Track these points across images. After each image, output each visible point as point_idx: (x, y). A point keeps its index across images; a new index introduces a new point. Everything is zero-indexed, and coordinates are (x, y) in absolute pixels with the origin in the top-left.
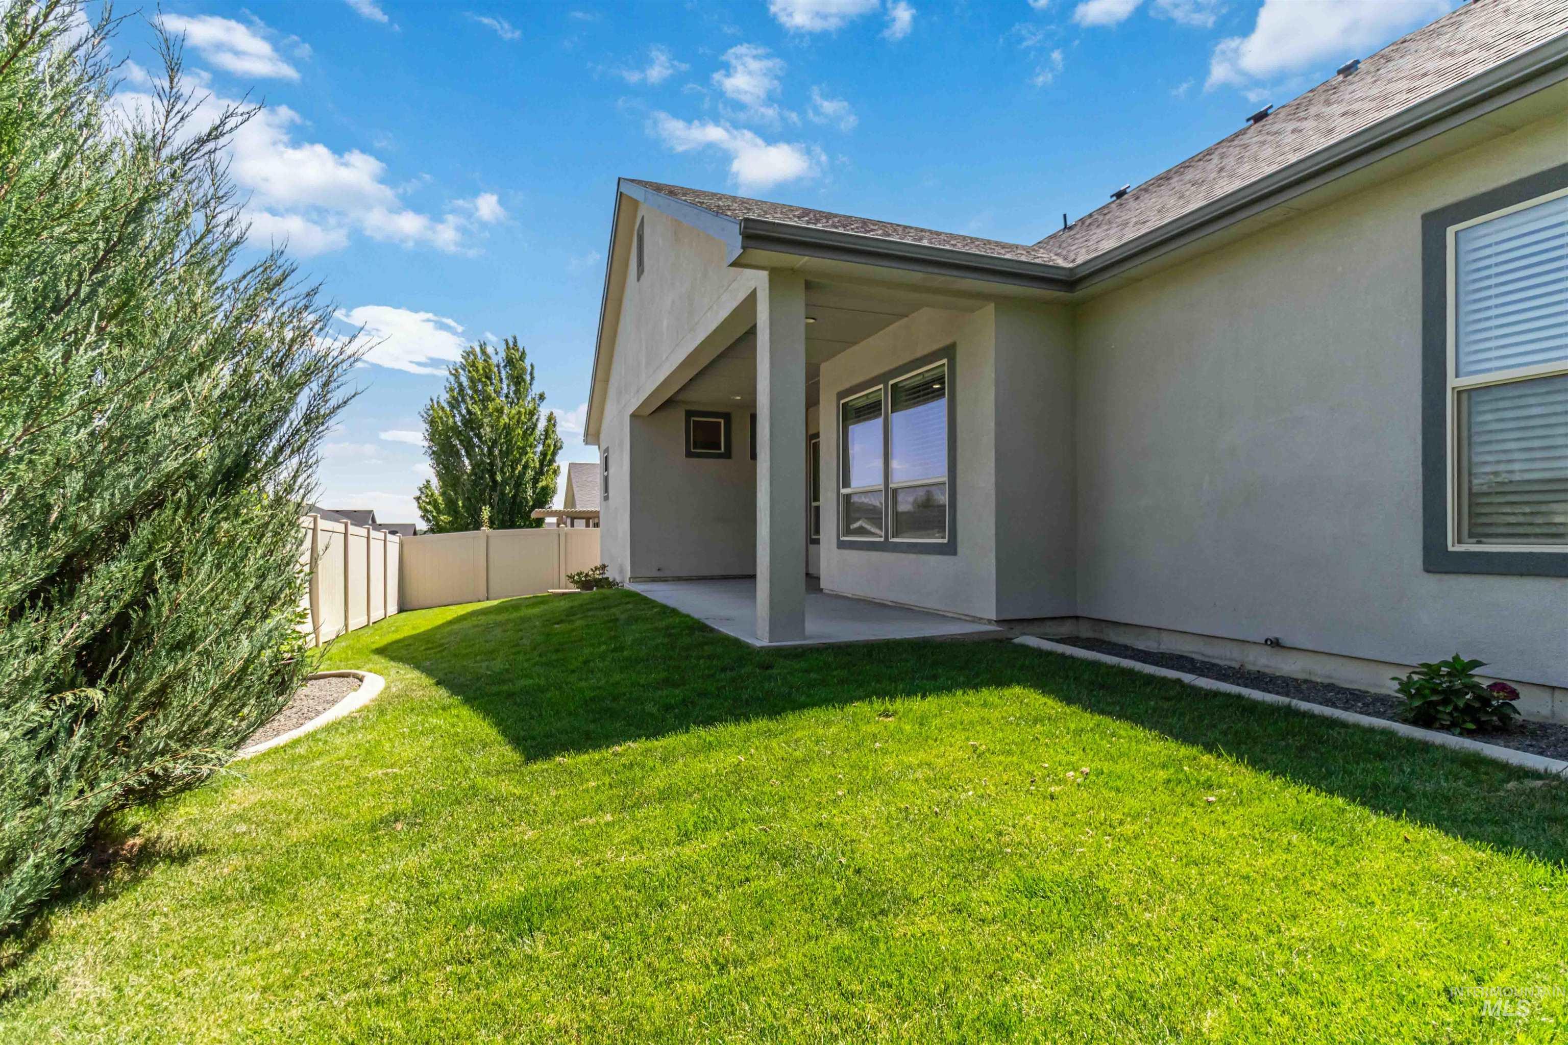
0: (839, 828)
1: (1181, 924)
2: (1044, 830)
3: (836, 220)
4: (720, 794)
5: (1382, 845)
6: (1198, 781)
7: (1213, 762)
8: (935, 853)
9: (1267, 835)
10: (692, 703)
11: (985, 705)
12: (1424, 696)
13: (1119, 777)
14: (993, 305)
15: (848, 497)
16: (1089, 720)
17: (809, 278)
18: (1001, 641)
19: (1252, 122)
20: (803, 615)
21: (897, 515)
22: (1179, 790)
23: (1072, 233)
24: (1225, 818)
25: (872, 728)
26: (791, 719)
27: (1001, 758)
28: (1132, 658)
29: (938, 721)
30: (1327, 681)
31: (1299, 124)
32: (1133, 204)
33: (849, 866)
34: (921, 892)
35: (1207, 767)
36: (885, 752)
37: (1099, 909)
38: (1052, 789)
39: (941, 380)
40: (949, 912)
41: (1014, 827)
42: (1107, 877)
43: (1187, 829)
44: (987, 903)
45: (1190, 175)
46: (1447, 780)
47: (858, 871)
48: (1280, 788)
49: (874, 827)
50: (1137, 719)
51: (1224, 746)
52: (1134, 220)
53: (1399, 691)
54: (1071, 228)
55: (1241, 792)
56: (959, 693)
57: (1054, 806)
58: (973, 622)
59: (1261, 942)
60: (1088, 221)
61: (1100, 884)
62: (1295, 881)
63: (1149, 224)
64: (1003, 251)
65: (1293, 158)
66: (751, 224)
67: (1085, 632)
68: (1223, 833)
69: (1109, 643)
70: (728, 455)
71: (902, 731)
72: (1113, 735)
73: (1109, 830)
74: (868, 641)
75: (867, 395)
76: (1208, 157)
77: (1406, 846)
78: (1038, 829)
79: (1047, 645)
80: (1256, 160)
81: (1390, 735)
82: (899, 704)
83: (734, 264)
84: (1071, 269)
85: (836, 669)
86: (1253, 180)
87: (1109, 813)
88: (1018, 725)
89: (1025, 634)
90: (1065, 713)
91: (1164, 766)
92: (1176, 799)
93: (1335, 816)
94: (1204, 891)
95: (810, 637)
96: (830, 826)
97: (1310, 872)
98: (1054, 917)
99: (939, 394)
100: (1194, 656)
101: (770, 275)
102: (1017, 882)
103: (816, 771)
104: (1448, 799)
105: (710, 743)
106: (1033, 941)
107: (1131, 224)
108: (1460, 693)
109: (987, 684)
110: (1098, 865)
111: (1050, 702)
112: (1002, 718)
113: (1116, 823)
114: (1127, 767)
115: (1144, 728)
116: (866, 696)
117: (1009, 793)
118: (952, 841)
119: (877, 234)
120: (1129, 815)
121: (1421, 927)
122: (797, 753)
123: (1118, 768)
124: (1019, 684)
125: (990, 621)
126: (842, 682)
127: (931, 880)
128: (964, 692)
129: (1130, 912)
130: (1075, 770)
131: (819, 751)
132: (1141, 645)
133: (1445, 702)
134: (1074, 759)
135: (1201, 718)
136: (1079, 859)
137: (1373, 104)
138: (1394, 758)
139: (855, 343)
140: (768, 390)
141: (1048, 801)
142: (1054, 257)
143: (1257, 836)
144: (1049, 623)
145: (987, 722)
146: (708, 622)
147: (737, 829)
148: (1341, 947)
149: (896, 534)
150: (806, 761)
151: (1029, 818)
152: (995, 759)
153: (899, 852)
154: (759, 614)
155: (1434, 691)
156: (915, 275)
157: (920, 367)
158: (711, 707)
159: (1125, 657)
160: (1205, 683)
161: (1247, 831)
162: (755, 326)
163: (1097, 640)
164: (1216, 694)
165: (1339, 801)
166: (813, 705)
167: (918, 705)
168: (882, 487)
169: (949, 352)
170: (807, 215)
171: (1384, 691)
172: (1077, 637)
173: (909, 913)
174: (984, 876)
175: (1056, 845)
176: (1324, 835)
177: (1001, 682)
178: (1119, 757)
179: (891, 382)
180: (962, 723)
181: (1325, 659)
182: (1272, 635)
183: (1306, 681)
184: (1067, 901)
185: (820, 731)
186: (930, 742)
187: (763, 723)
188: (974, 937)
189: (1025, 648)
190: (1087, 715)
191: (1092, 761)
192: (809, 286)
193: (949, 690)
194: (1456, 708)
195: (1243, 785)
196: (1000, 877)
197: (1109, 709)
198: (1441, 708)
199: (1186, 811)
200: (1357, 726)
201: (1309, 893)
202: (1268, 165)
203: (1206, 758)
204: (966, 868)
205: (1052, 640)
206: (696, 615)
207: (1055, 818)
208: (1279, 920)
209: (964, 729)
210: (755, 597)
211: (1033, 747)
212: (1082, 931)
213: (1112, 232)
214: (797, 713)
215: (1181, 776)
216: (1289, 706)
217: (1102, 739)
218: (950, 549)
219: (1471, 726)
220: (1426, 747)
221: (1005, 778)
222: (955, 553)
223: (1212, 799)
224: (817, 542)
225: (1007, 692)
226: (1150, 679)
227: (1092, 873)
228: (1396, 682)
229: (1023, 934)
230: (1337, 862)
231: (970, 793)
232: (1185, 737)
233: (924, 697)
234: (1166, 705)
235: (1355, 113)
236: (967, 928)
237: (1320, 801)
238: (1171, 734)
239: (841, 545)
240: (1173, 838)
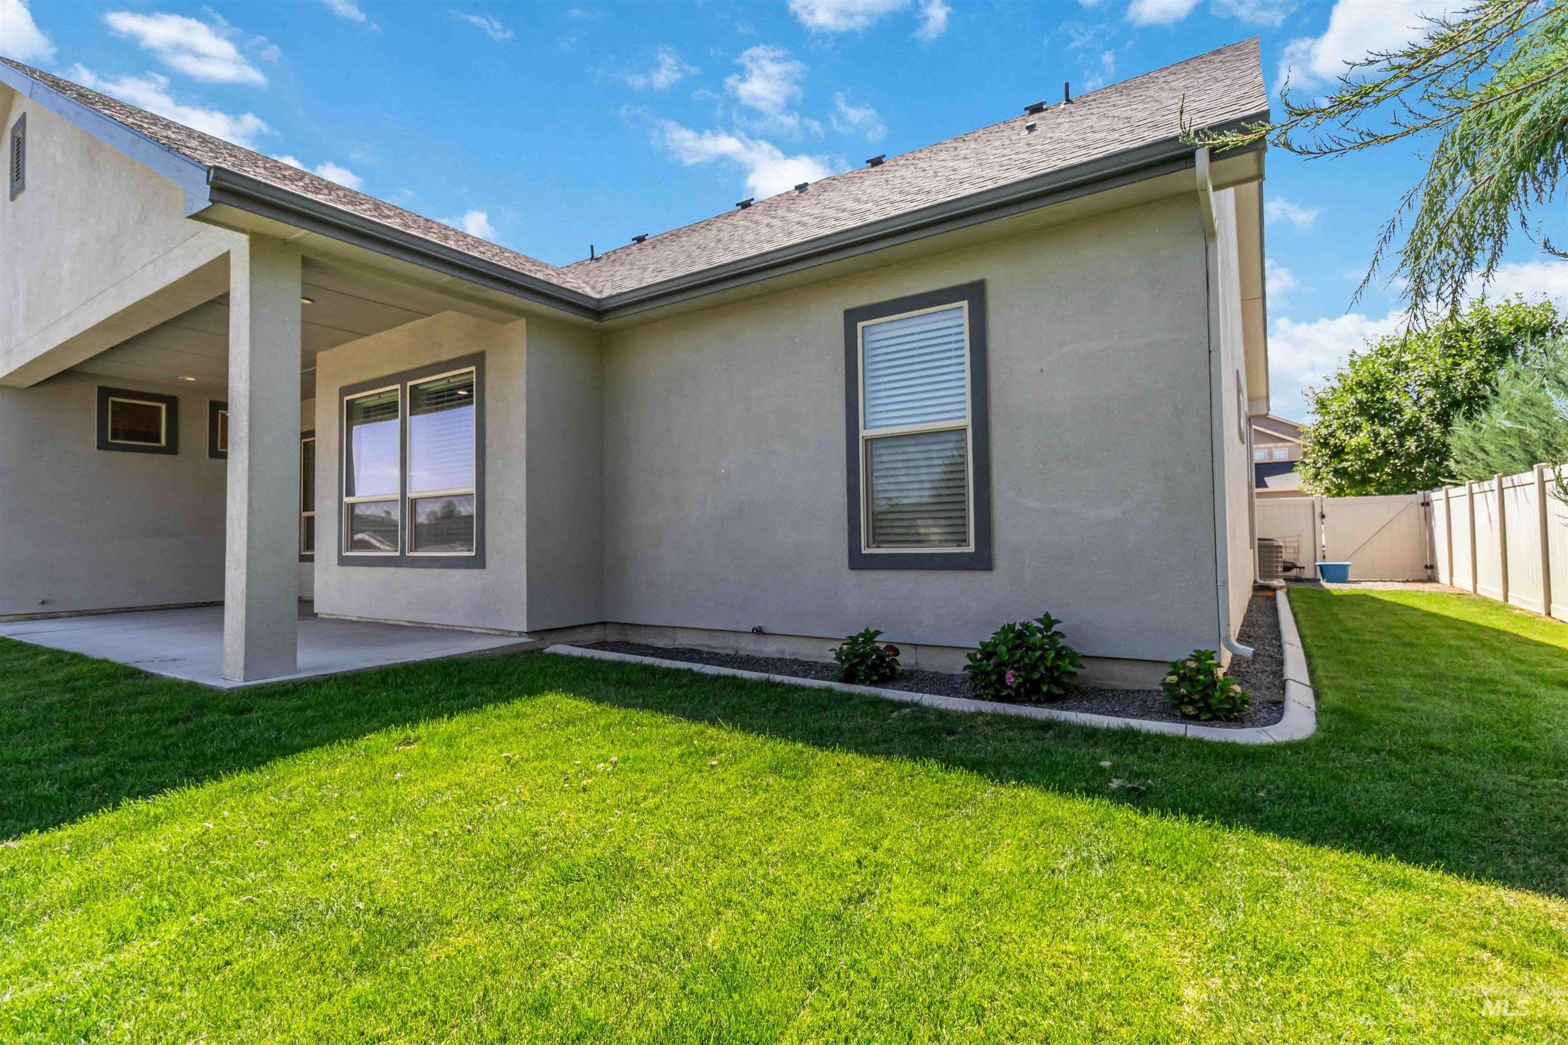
0: (354, 873)
1: (692, 869)
2: (578, 820)
3: (341, 193)
4: (176, 875)
5: (825, 771)
6: (704, 751)
7: (715, 733)
8: (469, 870)
9: (753, 782)
10: (121, 772)
11: (518, 716)
12: (849, 660)
13: (643, 760)
14: (524, 320)
15: (352, 506)
16: (617, 714)
17: (308, 254)
18: (532, 652)
19: (740, 207)
20: (295, 644)
21: (417, 528)
22: (690, 761)
23: (599, 264)
24: (724, 776)
25: (389, 760)
26: (281, 766)
27: (536, 763)
28: (652, 655)
29: (468, 739)
30: (793, 657)
31: (771, 220)
32: (650, 251)
33: (368, 910)
34: (455, 912)
35: (711, 738)
36: (408, 781)
37: (627, 876)
38: (585, 782)
39: (468, 387)
40: (486, 922)
41: (549, 825)
42: (634, 848)
43: (696, 791)
44: (525, 902)
45: (696, 238)
46: (862, 719)
47: (380, 912)
48: (762, 744)
49: (398, 861)
50: (657, 708)
51: (723, 718)
52: (652, 267)
53: (835, 659)
54: (598, 259)
55: (736, 752)
56: (490, 707)
57: (586, 797)
58: (502, 635)
59: (748, 865)
60: (613, 257)
61: (628, 855)
62: (771, 812)
63: (663, 274)
64: (534, 268)
65: (767, 248)
66: (223, 175)
67: (612, 635)
68: (722, 788)
69: (633, 644)
70: (172, 448)
71: (426, 756)
72: (637, 724)
73: (635, 807)
74: (381, 667)
75: (380, 394)
76: (708, 227)
77: (839, 769)
78: (572, 820)
79: (577, 652)
80: (742, 241)
81: (829, 690)
82: (422, 729)
83: (196, 217)
84: (599, 300)
85: (341, 702)
86: (740, 257)
87: (634, 793)
88: (551, 730)
89: (555, 643)
90: (595, 713)
91: (679, 744)
92: (688, 769)
93: (796, 757)
94: (709, 837)
95: (301, 671)
96: (341, 873)
97: (781, 802)
98: (589, 895)
99: (467, 400)
100: (700, 648)
101: (250, 240)
102: (554, 874)
103: (320, 818)
104: (861, 730)
105: (156, 817)
106: (570, 921)
107: (650, 270)
108: (867, 655)
109: (520, 695)
110: (625, 840)
111: (581, 704)
112: (536, 725)
113: (639, 800)
114: (649, 750)
115: (663, 714)
116: (384, 725)
117: (544, 795)
118: (488, 854)
119: (394, 223)
120: (651, 790)
121: (843, 822)
122: (293, 804)
123: (642, 752)
124: (551, 691)
125: (520, 634)
126: (353, 714)
127: (464, 898)
128: (496, 706)
129: (652, 872)
130: (605, 761)
131: (323, 796)
132: (660, 644)
133: (861, 663)
134: (604, 752)
135: (707, 699)
136: (610, 838)
137: (816, 221)
138: (832, 708)
139: (367, 335)
140: (246, 375)
141: (581, 795)
142: (583, 285)
143: (746, 785)
144: (581, 630)
145: (517, 731)
146: (142, 667)
147: (208, 908)
148: (799, 852)
149: (416, 547)
150: (304, 811)
151: (564, 813)
152: (528, 766)
153: (427, 878)
154: (227, 649)
155: (856, 656)
156: (443, 277)
157: (442, 372)
158: (153, 772)
159: (647, 655)
160: (710, 670)
161: (739, 783)
162: (227, 295)
163: (623, 643)
164: (718, 678)
165: (799, 746)
166: (312, 746)
167: (445, 727)
168: (398, 497)
169: (478, 359)
170: (301, 179)
171: (827, 661)
172: (606, 642)
173: (442, 935)
174: (522, 877)
175: (589, 831)
176: (789, 773)
177: (532, 691)
178: (643, 742)
179: (410, 384)
180: (494, 737)
181: (791, 640)
182: (758, 624)
183: (780, 659)
184: (599, 878)
185: (323, 774)
186: (460, 761)
187: (242, 779)
188: (513, 937)
189: (555, 655)
190: (615, 711)
191: (620, 750)
192: (307, 263)
193: (479, 706)
194: (867, 667)
195: (737, 748)
196: (537, 874)
197: (634, 702)
198: (859, 668)
199: (695, 777)
200: (811, 688)
201: (779, 819)
202: (751, 248)
203: (712, 731)
204: (502, 875)
205: (582, 647)
206: (120, 659)
207: (587, 808)
208: (760, 844)
209: (497, 743)
210: (221, 629)
211: (566, 747)
212: (613, 900)
213: (634, 272)
214: (290, 758)
215: (692, 749)
216: (768, 680)
217: (628, 730)
218: (479, 562)
219: (875, 678)
220: (850, 696)
221: (540, 782)
222: (483, 566)
223: (715, 763)
224: (311, 559)
225: (540, 701)
226: (667, 672)
227: (621, 847)
228: (833, 652)
229: (560, 918)
230: (797, 791)
231: (505, 804)
232: (694, 716)
233: (450, 717)
234: (680, 692)
235: (805, 225)
236: (506, 931)
237: (788, 749)
238: (684, 715)
239: (343, 561)
240: (686, 801)
